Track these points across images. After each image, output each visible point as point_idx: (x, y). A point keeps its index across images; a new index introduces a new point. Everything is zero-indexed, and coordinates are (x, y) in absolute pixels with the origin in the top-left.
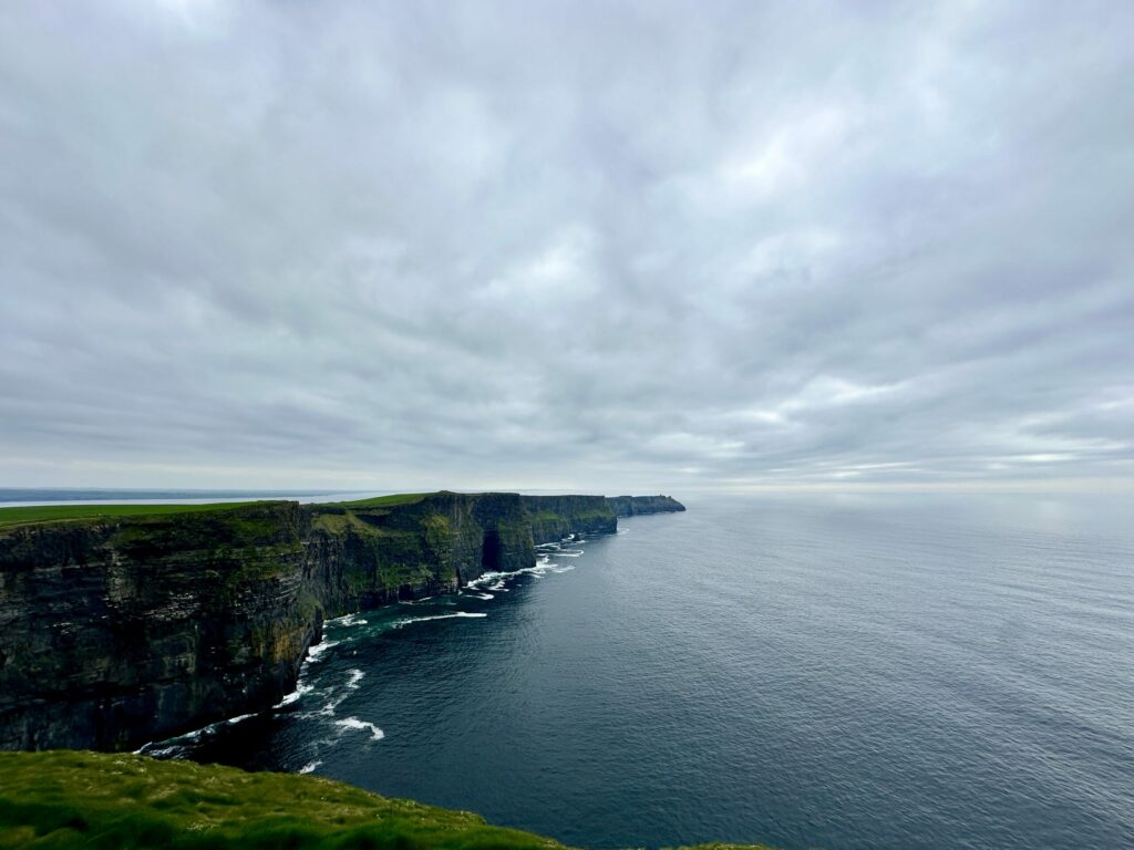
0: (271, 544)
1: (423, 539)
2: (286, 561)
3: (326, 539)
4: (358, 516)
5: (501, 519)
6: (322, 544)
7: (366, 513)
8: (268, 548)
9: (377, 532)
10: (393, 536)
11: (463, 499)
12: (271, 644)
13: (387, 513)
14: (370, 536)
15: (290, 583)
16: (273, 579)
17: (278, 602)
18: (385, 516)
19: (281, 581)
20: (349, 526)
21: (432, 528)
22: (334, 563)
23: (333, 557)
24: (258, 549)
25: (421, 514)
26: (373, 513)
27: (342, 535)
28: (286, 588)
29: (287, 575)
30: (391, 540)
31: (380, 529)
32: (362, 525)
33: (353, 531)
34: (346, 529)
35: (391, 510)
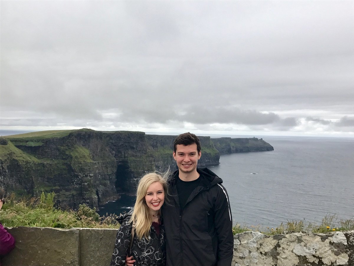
1: (69, 166)
4: (16, 146)
5: (130, 152)
7: (24, 144)
9: (33, 159)
10: (45, 163)
11: (100, 135)
14: (27, 162)
18: (39, 147)
20: (11, 154)
21: (76, 157)
25: (68, 146)
27: (6, 161)
30: (43, 165)
31: (35, 157)
32: (21, 154)
33: (14, 158)
34: (8, 156)
35: (43, 143)
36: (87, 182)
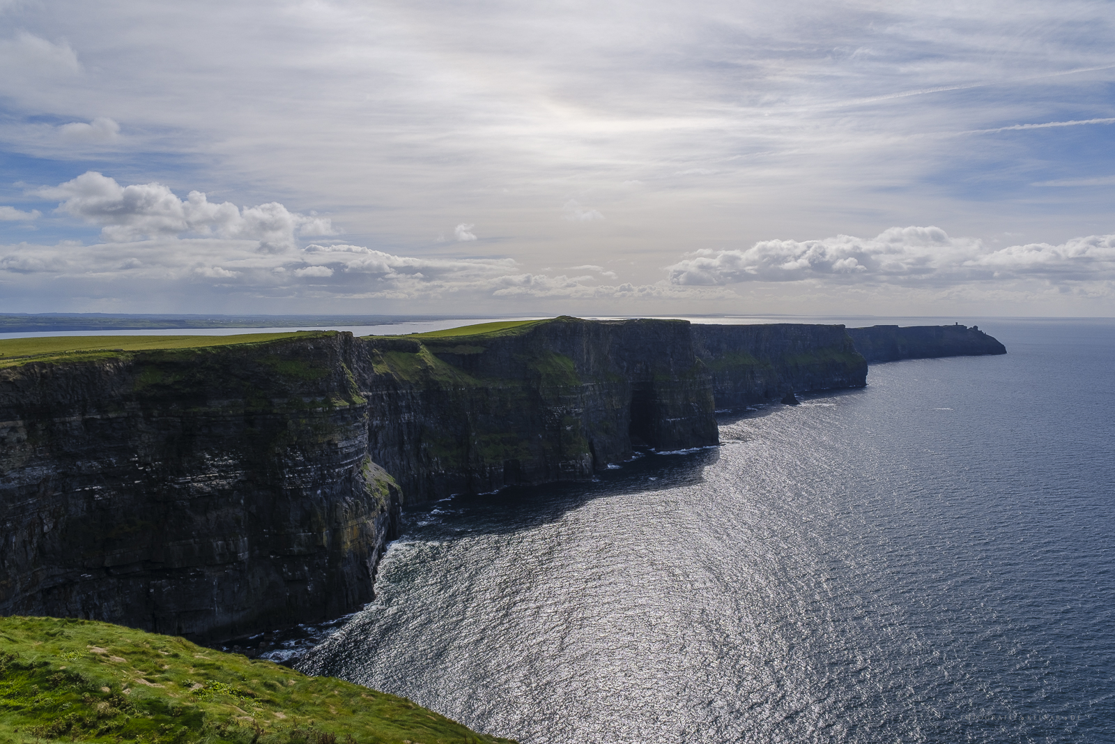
0: (322, 393)
1: (535, 393)
2: (343, 419)
3: (396, 389)
4: (436, 355)
6: (389, 395)
7: (450, 350)
8: (319, 399)
9: (467, 380)
10: (490, 386)
11: (597, 329)
12: (336, 533)
13: (480, 350)
14: (456, 386)
15: (352, 450)
16: (329, 443)
17: (339, 475)
18: (477, 355)
19: (340, 445)
20: (427, 370)
21: (549, 375)
22: (409, 423)
23: (406, 416)
24: (307, 400)
25: (532, 352)
26: (460, 350)
27: (417, 383)
28: (347, 456)
29: (347, 438)
30: (487, 392)
31: (470, 374)
32: (444, 369)
33: (432, 377)
34: (422, 374)
35: (485, 347)
36: (570, 426)
